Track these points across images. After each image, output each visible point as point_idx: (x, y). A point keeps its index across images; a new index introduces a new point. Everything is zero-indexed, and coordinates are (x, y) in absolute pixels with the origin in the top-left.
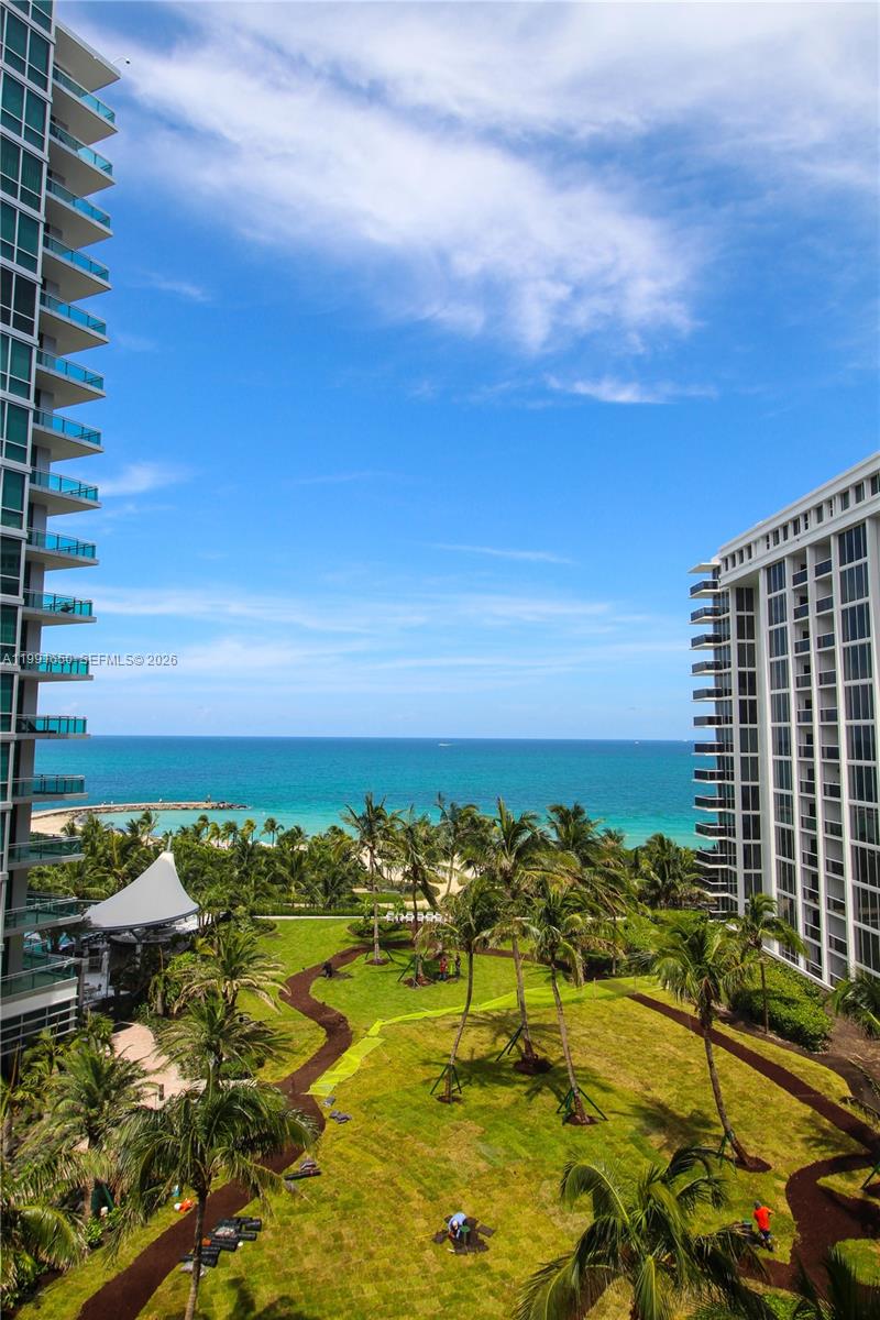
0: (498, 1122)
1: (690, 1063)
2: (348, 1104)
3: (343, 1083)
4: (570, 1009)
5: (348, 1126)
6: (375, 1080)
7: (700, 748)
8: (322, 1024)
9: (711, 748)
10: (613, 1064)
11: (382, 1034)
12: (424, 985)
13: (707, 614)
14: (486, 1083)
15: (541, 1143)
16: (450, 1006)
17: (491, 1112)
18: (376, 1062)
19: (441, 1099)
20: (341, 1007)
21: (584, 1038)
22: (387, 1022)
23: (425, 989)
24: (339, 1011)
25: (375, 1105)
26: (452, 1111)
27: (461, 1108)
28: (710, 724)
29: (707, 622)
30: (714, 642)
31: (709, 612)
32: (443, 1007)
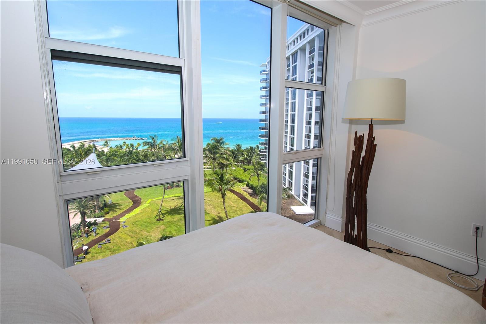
0: (171, 225)
1: (234, 206)
2: (129, 223)
3: (130, 217)
4: (208, 194)
5: (126, 229)
6: (141, 216)
7: (261, 120)
8: (133, 201)
9: (263, 121)
10: (212, 208)
11: (150, 203)
12: (170, 189)
13: (263, 80)
14: (174, 214)
15: (180, 230)
16: (174, 194)
17: (170, 222)
18: (144, 211)
19: (157, 220)
20: (141, 196)
21: (208, 201)
22: (153, 200)
23: (170, 190)
24: (140, 197)
25: (137, 223)
26: (159, 223)
27: (162, 222)
28: (264, 113)
29: (264, 83)
30: (265, 89)
31: (264, 79)
32: (172, 195)
